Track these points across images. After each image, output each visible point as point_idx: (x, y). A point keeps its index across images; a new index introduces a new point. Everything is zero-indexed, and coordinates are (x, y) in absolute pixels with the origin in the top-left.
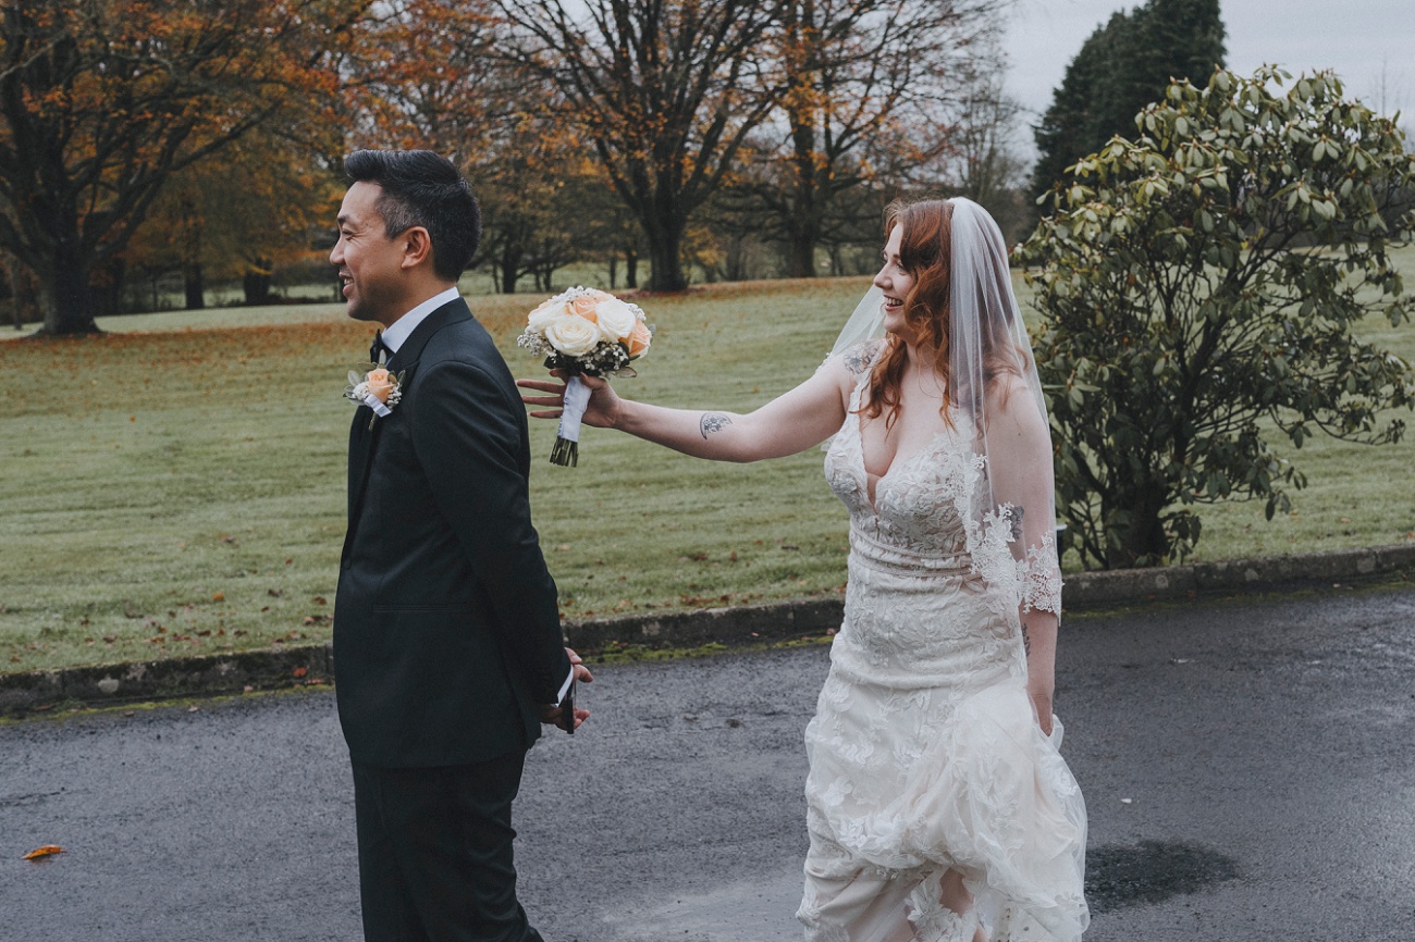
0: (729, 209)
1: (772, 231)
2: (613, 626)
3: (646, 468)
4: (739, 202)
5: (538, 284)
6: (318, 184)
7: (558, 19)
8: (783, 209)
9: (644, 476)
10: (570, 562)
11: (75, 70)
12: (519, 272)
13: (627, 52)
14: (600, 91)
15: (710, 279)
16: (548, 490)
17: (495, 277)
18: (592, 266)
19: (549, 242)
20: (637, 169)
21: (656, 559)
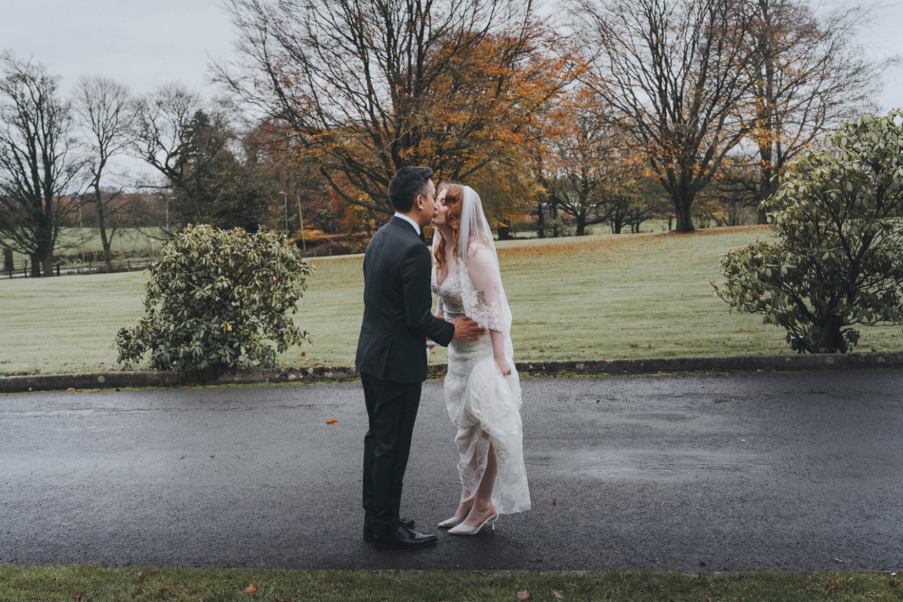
0: (725, 191)
1: (748, 201)
2: (564, 364)
3: (633, 310)
4: (729, 187)
5: (633, 230)
6: (530, 185)
7: (633, 103)
8: (754, 190)
9: (630, 313)
10: (578, 345)
11: (419, 139)
12: (622, 224)
13: (666, 116)
14: (653, 135)
15: (720, 225)
16: (585, 318)
17: (612, 226)
18: (661, 221)
19: (638, 209)
20: (670, 171)
21: (615, 346)
